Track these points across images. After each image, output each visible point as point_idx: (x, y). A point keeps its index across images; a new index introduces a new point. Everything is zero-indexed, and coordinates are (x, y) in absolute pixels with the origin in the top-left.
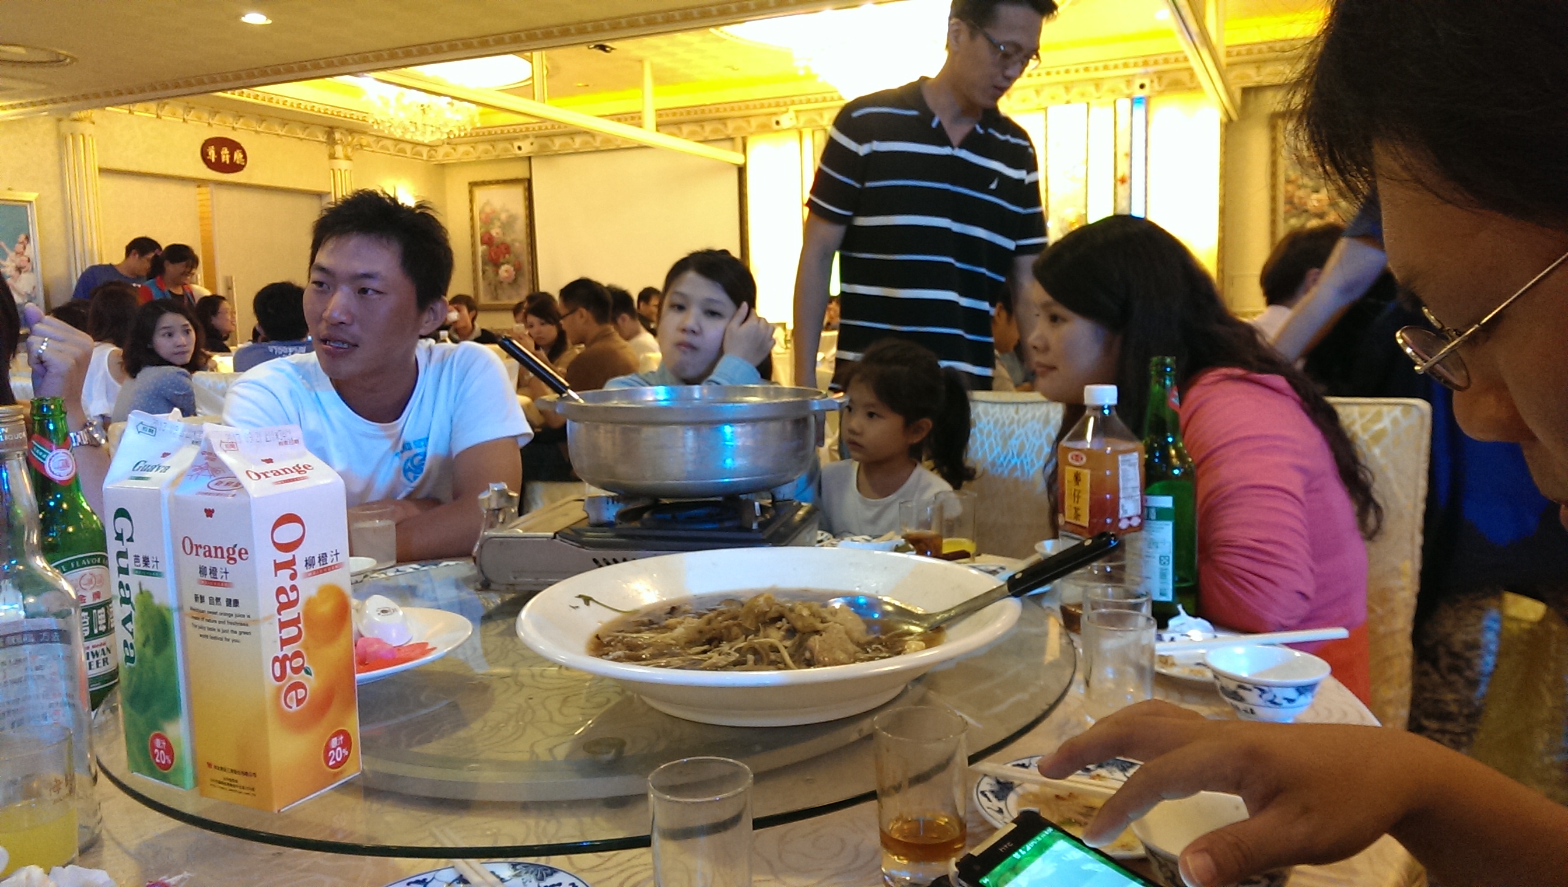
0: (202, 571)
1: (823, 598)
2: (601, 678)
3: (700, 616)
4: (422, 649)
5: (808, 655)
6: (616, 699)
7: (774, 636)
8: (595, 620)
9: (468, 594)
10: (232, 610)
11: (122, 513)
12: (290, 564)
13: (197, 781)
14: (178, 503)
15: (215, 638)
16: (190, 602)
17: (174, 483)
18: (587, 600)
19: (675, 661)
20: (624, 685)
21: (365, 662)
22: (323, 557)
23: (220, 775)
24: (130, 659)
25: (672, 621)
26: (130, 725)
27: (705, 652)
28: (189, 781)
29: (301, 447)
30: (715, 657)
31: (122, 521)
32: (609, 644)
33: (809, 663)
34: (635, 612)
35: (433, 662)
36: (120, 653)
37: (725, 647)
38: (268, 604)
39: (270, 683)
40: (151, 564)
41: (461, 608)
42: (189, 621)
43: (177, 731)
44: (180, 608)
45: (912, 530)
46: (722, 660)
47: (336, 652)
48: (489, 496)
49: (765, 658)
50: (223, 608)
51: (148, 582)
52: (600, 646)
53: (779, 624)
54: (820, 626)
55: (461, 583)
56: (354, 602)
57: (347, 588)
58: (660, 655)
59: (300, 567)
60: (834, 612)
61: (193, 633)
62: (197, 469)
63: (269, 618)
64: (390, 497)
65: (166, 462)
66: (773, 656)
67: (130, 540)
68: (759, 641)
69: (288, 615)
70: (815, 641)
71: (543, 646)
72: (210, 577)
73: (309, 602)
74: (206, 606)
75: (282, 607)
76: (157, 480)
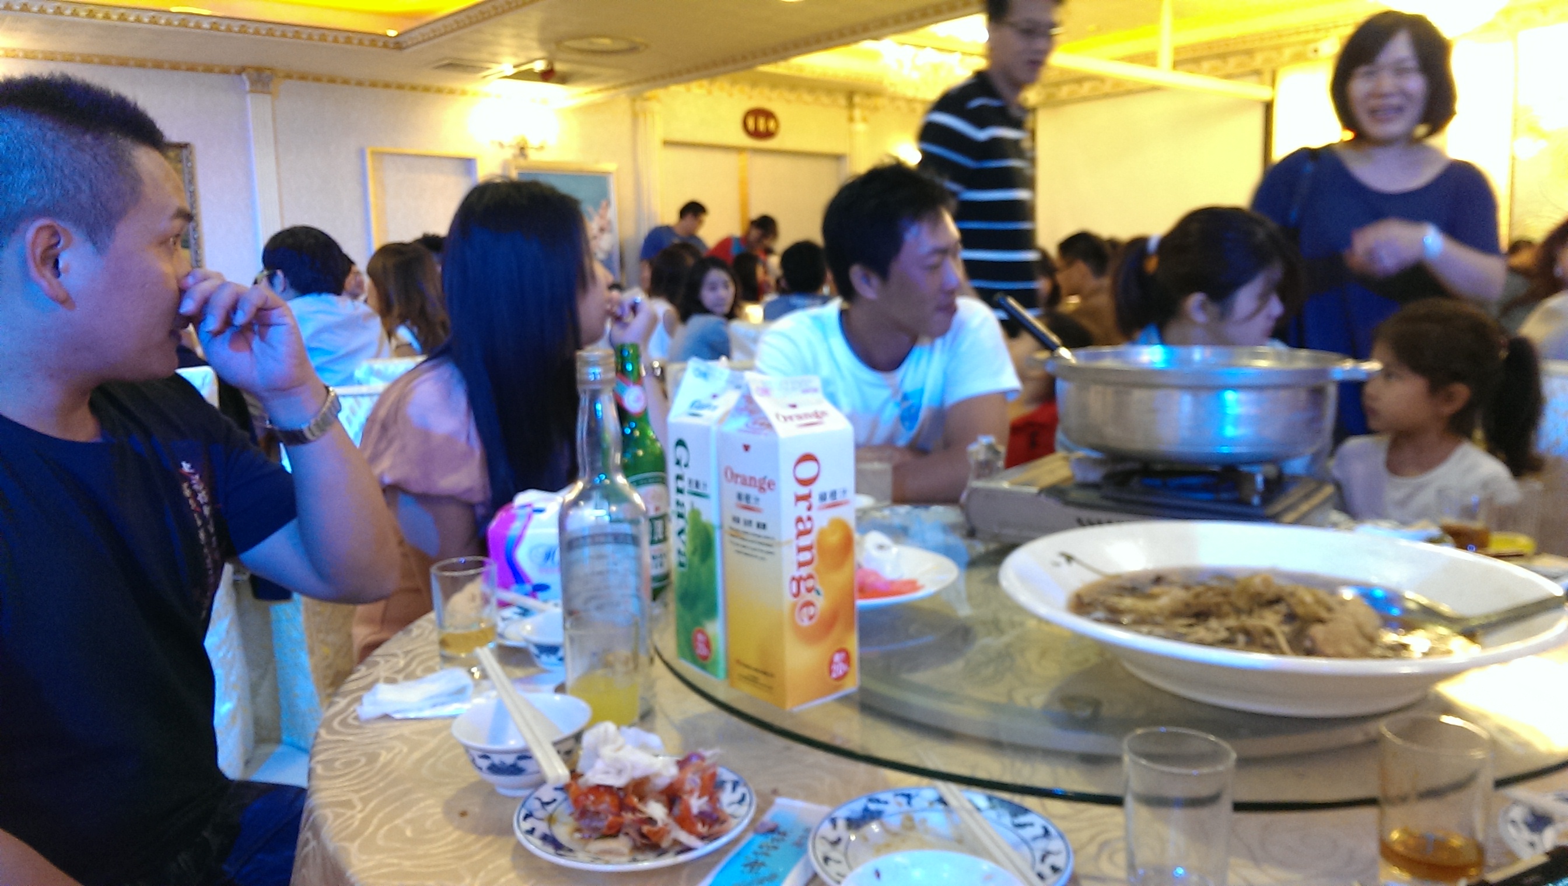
0: (739, 496)
1: (1332, 585)
2: (1080, 638)
3: (1187, 587)
4: (912, 585)
5: (1308, 644)
6: (1094, 660)
7: (1270, 619)
8: (1078, 579)
9: (956, 540)
10: (761, 532)
11: (680, 443)
12: (806, 497)
13: (728, 673)
14: (724, 439)
15: (746, 554)
16: (728, 522)
17: (721, 421)
18: (1069, 558)
19: (1159, 630)
20: (1103, 647)
21: (865, 590)
22: (834, 494)
23: (746, 672)
24: (681, 565)
25: (1156, 590)
26: (680, 619)
27: (1191, 625)
28: (721, 673)
29: (819, 396)
30: (1201, 632)
31: (680, 449)
32: (1090, 604)
33: (1310, 652)
34: (1118, 576)
35: (922, 599)
36: (673, 559)
37: (1213, 623)
38: (788, 531)
39: (788, 599)
40: (701, 486)
41: (947, 551)
42: (727, 538)
43: (715, 629)
44: (721, 527)
45: (1452, 521)
46: (1209, 636)
47: (840, 578)
48: (979, 448)
49: (1256, 640)
50: (753, 529)
51: (699, 502)
52: (1081, 605)
53: (1277, 607)
54: (1324, 614)
55: (950, 528)
56: (856, 536)
57: (852, 522)
58: (1142, 622)
59: (815, 500)
60: (1343, 603)
61: (730, 549)
62: (738, 410)
63: (788, 542)
64: (890, 442)
65: (715, 402)
66: (1267, 640)
67: (686, 466)
68: (1253, 622)
69: (805, 541)
70: (1317, 631)
71: (1024, 597)
72: (745, 502)
73: (822, 533)
74: (741, 527)
75: (801, 534)
76: (709, 417)
